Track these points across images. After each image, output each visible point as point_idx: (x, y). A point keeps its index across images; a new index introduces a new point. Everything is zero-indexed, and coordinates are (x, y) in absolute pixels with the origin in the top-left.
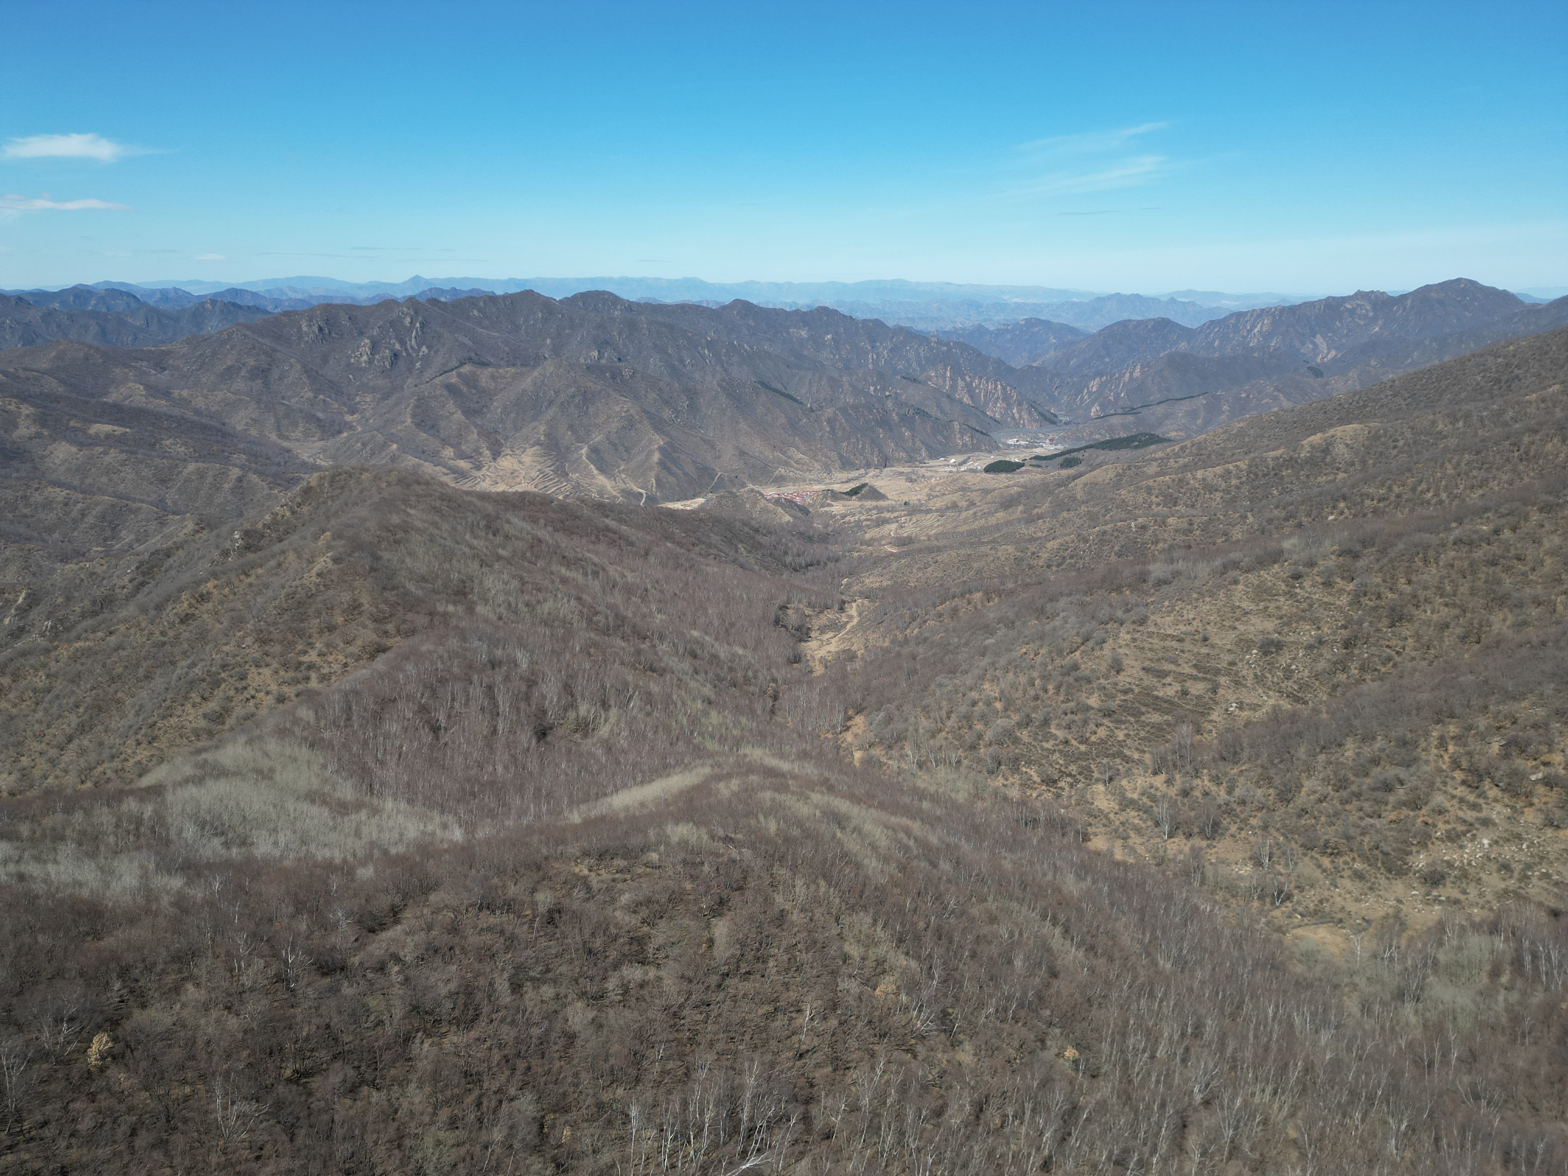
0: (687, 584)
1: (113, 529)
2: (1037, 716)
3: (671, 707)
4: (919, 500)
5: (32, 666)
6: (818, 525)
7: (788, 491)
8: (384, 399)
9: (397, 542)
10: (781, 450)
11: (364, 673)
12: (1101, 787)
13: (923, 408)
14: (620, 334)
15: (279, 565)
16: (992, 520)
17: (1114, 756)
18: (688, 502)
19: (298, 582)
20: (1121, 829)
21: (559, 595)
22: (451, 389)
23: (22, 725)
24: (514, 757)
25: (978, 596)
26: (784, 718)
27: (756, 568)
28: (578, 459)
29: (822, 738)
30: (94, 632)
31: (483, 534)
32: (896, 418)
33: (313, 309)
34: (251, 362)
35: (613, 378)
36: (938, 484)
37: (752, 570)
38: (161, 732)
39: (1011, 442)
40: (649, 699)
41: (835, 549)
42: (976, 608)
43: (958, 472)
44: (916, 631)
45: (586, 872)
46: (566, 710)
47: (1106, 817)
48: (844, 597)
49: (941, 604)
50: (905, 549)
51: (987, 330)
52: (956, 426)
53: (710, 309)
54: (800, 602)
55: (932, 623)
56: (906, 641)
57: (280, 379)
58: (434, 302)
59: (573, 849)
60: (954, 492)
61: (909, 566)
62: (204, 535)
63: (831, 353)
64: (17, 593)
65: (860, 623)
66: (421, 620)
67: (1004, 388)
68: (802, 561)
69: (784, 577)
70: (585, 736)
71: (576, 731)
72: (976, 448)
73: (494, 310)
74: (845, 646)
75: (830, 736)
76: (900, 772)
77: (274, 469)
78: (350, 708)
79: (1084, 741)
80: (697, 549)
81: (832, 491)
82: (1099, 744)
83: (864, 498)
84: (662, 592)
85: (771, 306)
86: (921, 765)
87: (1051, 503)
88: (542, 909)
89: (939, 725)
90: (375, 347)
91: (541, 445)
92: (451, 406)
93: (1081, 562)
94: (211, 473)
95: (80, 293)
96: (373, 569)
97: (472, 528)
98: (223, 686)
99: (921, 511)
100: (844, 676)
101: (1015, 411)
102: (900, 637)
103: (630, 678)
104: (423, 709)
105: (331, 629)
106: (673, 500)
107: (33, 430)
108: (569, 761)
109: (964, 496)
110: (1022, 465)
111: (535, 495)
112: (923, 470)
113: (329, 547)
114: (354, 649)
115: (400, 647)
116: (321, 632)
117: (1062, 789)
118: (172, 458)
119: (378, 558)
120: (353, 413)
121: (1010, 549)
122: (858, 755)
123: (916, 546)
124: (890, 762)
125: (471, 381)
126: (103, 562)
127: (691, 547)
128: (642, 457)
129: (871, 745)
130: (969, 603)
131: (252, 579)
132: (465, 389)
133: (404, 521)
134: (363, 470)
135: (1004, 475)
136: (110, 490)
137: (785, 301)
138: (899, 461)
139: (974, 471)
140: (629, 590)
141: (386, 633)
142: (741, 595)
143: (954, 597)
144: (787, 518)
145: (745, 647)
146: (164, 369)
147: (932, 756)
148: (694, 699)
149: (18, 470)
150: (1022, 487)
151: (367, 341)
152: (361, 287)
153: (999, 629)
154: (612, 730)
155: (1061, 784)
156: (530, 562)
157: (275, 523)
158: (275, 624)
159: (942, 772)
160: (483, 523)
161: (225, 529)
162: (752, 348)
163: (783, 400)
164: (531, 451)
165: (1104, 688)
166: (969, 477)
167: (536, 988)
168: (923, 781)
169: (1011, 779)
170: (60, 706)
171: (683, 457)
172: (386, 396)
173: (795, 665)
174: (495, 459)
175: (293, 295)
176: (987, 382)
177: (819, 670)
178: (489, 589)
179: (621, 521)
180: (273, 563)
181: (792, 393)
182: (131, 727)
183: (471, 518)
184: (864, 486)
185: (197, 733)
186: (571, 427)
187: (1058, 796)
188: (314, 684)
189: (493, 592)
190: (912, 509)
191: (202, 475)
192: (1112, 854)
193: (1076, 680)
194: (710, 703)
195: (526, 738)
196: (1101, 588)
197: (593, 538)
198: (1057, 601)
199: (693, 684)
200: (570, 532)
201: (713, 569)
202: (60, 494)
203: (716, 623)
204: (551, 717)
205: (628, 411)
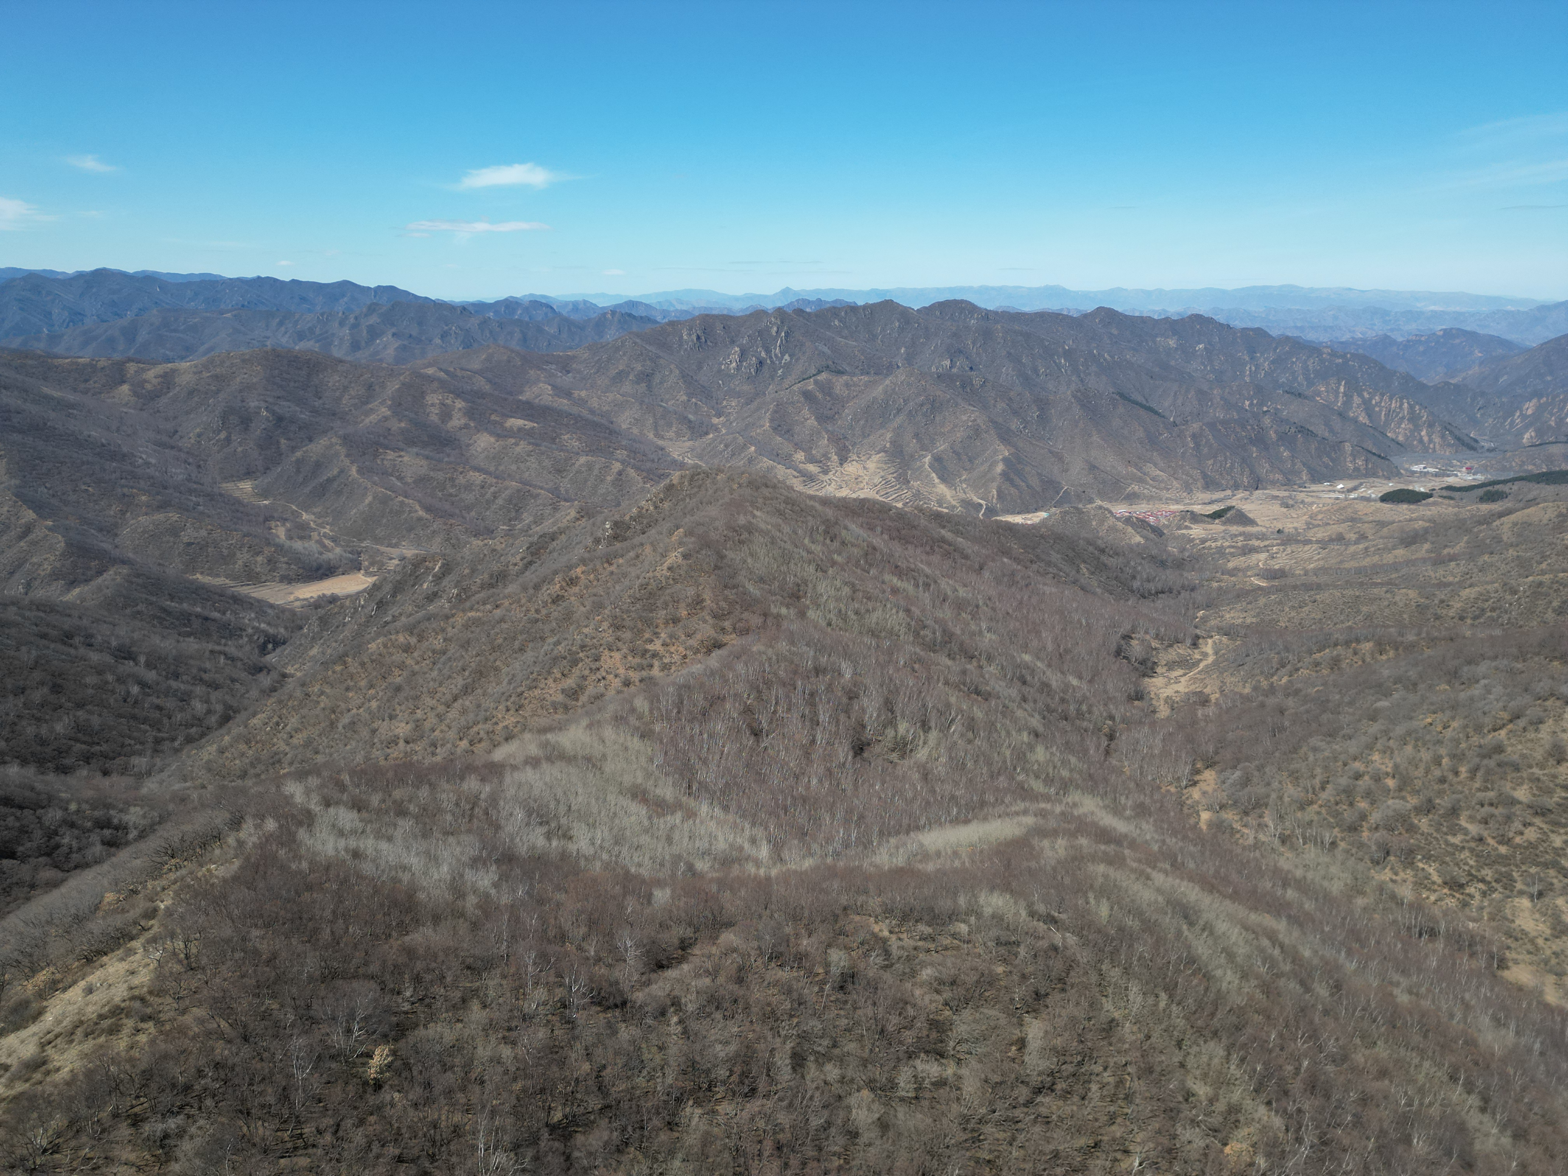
0: (1021, 603)
1: (517, 511)
2: (1443, 803)
3: (995, 735)
4: (1296, 529)
5: (434, 630)
6: (1173, 549)
7: (1141, 509)
8: (747, 404)
9: (741, 542)
10: (1136, 466)
11: (697, 668)
12: (1525, 903)
13: (1308, 426)
14: (974, 343)
15: (638, 556)
16: (1389, 558)
17: (1546, 865)
18: (1030, 516)
19: (651, 574)
20: (1554, 961)
21: (889, 606)
22: (808, 396)
23: (421, 681)
24: (829, 770)
25: (1367, 647)
26: (1121, 761)
27: (1099, 591)
28: (921, 467)
29: (1163, 790)
30: (484, 604)
31: (822, 539)
32: (1273, 435)
33: (693, 319)
34: (639, 367)
35: (963, 386)
36: (1320, 512)
37: (1094, 594)
38: (527, 701)
39: (1416, 468)
40: (971, 725)
41: (1192, 577)
42: (1364, 661)
43: (1346, 499)
44: (1285, 680)
45: (886, 933)
46: (885, 727)
47: (1532, 941)
48: (1198, 632)
49: (1319, 651)
50: (1276, 583)
51: (1395, 341)
52: (1348, 447)
53: (1071, 317)
54: (1146, 632)
55: (1306, 672)
56: (1272, 690)
57: (661, 383)
58: (800, 312)
59: (874, 902)
60: (1340, 522)
61: (1280, 603)
62: (583, 522)
63: (1203, 363)
64: (435, 562)
65: (1215, 663)
66: (756, 620)
67: (1411, 407)
68: (1152, 587)
69: (1130, 603)
70: (902, 757)
71: (893, 750)
72: (1370, 474)
73: (854, 319)
74: (1197, 687)
75: (1173, 789)
76: (1257, 845)
77: (649, 465)
78: (682, 703)
79: (1505, 840)
80: (1035, 567)
81: (1192, 513)
82: (1526, 848)
83: (1230, 522)
84: (994, 609)
85: (1137, 314)
86: (1284, 840)
87: (1468, 542)
88: (835, 971)
89: (1310, 795)
90: (743, 354)
91: (886, 452)
92: (806, 412)
93: (1506, 617)
94: (597, 466)
95: (510, 305)
96: (717, 567)
97: (812, 532)
98: (580, 665)
99: (1298, 542)
100: (1194, 723)
101: (1423, 433)
102: (1264, 684)
103: (953, 700)
104: (748, 710)
105: (676, 621)
106: (1013, 513)
107: (463, 421)
108: (883, 783)
109: (1352, 527)
110: (1431, 496)
111: (875, 502)
112: (1303, 495)
113: (681, 544)
114: (691, 642)
115: (733, 645)
116: (666, 623)
117: (1471, 896)
118: (568, 451)
119: (722, 557)
120: (719, 415)
121: (1412, 594)
122: (1205, 816)
123: (1290, 581)
124: (1246, 831)
125: (826, 389)
126: (502, 540)
127: (1028, 563)
128: (985, 467)
129: (1222, 807)
130: (1355, 653)
131: (613, 568)
132: (820, 396)
133: (750, 522)
134: (720, 471)
135: (1405, 506)
136: (518, 477)
137: (1153, 309)
138: (1273, 483)
139: (1368, 499)
140: (960, 606)
141: (723, 629)
142: (1079, 622)
143: (1336, 645)
144: (1138, 539)
145: (1080, 678)
146: (568, 372)
147: (1298, 831)
148: (1019, 730)
149: (448, 456)
150: (1430, 521)
151: (737, 349)
152: (737, 299)
153: (1396, 690)
154: (930, 755)
155: (1471, 890)
156: (863, 570)
157: (640, 516)
158: (628, 611)
159: (1311, 853)
160: (822, 528)
161: (600, 518)
162: (1112, 357)
163: (1142, 412)
164: (875, 458)
165: (1538, 780)
166: (1361, 506)
167: (820, 1065)
168: (1286, 861)
169: (1402, 874)
170: (451, 667)
171: (1028, 469)
172: (750, 401)
173: (1136, 703)
174: (841, 464)
175: (679, 307)
176: (1391, 399)
177: (1164, 712)
178: (821, 595)
179: (957, 533)
180: (632, 554)
181: (1153, 405)
182: (503, 694)
183: (811, 522)
184: (1230, 508)
185: (555, 706)
186: (916, 435)
187: (1465, 905)
188: (656, 672)
189: (825, 598)
190: (1286, 539)
191: (590, 467)
192: (1541, 993)
193: (1499, 765)
194: (1037, 735)
195: (843, 752)
196: (1538, 654)
197: (928, 548)
198: (1477, 664)
199: (1019, 713)
200: (905, 541)
201: (1049, 589)
202: (477, 478)
203: (1050, 647)
204: (869, 733)
205: (975, 420)
